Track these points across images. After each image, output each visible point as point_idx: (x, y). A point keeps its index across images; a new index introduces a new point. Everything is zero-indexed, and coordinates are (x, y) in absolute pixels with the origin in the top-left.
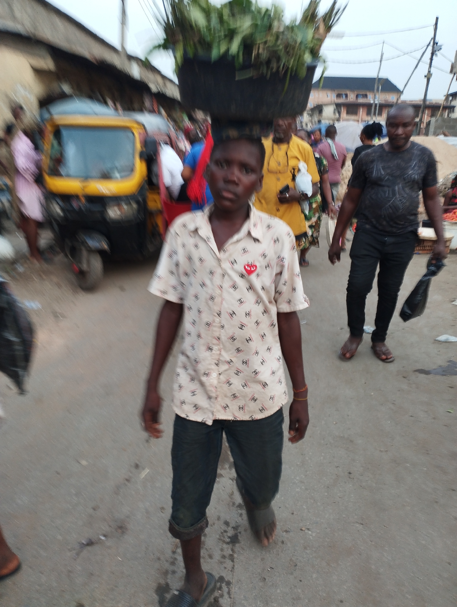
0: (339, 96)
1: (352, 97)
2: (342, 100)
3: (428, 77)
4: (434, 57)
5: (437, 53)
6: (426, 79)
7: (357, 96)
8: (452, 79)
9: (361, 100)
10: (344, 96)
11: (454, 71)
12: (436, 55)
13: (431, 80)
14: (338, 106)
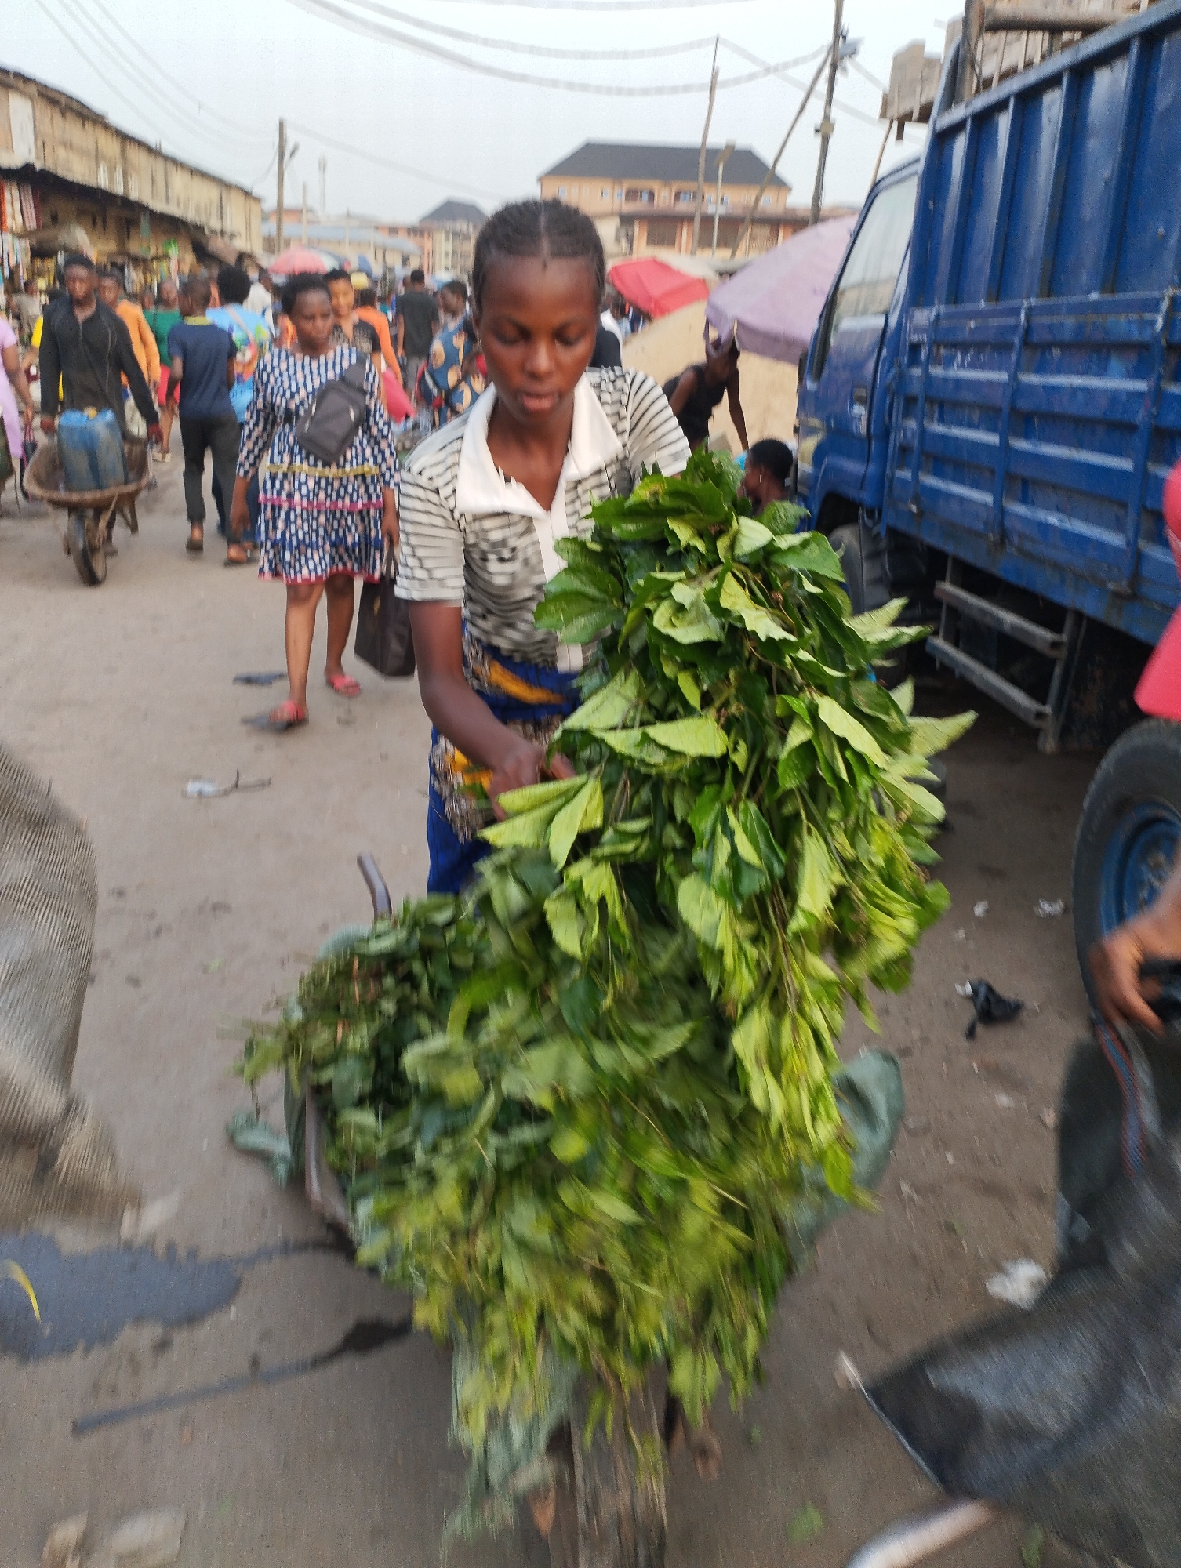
0: (632, 195)
1: (663, 198)
2: (640, 206)
3: (825, 132)
4: (838, 75)
5: (847, 63)
6: (818, 141)
7: (677, 196)
8: (887, 136)
9: (683, 207)
10: (645, 197)
11: (889, 114)
12: (845, 70)
13: (832, 141)
14: (627, 220)
